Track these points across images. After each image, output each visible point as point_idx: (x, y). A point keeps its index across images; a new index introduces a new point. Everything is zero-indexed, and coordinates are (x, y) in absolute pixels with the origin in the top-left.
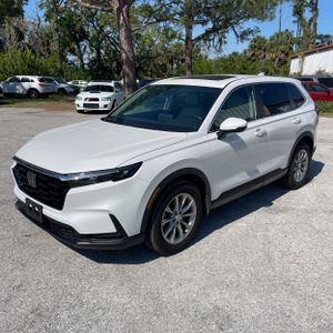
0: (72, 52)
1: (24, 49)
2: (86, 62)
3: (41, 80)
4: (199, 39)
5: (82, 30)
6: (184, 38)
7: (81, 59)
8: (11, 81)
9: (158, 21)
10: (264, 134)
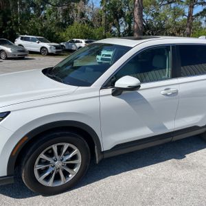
0: (114, 25)
1: (84, 23)
2: (122, 31)
3: (86, 42)
4: (198, 15)
5: (121, 11)
6: (187, 15)
7: (119, 30)
8: (70, 42)
9: (169, 3)
10: (175, 93)
